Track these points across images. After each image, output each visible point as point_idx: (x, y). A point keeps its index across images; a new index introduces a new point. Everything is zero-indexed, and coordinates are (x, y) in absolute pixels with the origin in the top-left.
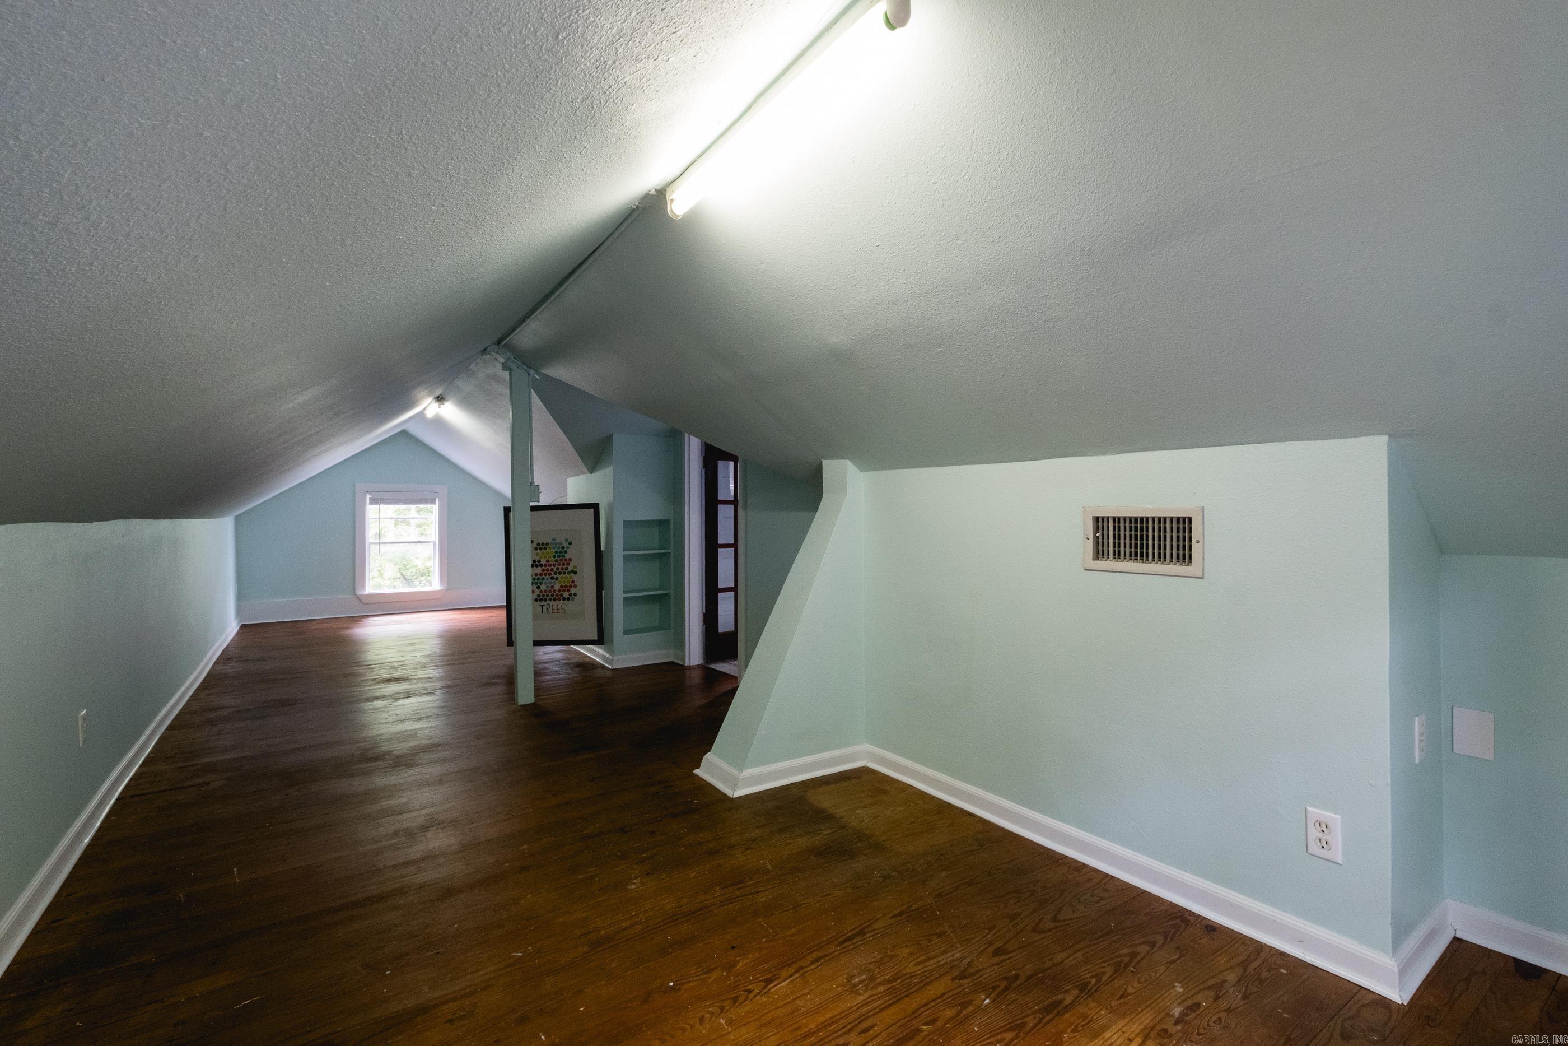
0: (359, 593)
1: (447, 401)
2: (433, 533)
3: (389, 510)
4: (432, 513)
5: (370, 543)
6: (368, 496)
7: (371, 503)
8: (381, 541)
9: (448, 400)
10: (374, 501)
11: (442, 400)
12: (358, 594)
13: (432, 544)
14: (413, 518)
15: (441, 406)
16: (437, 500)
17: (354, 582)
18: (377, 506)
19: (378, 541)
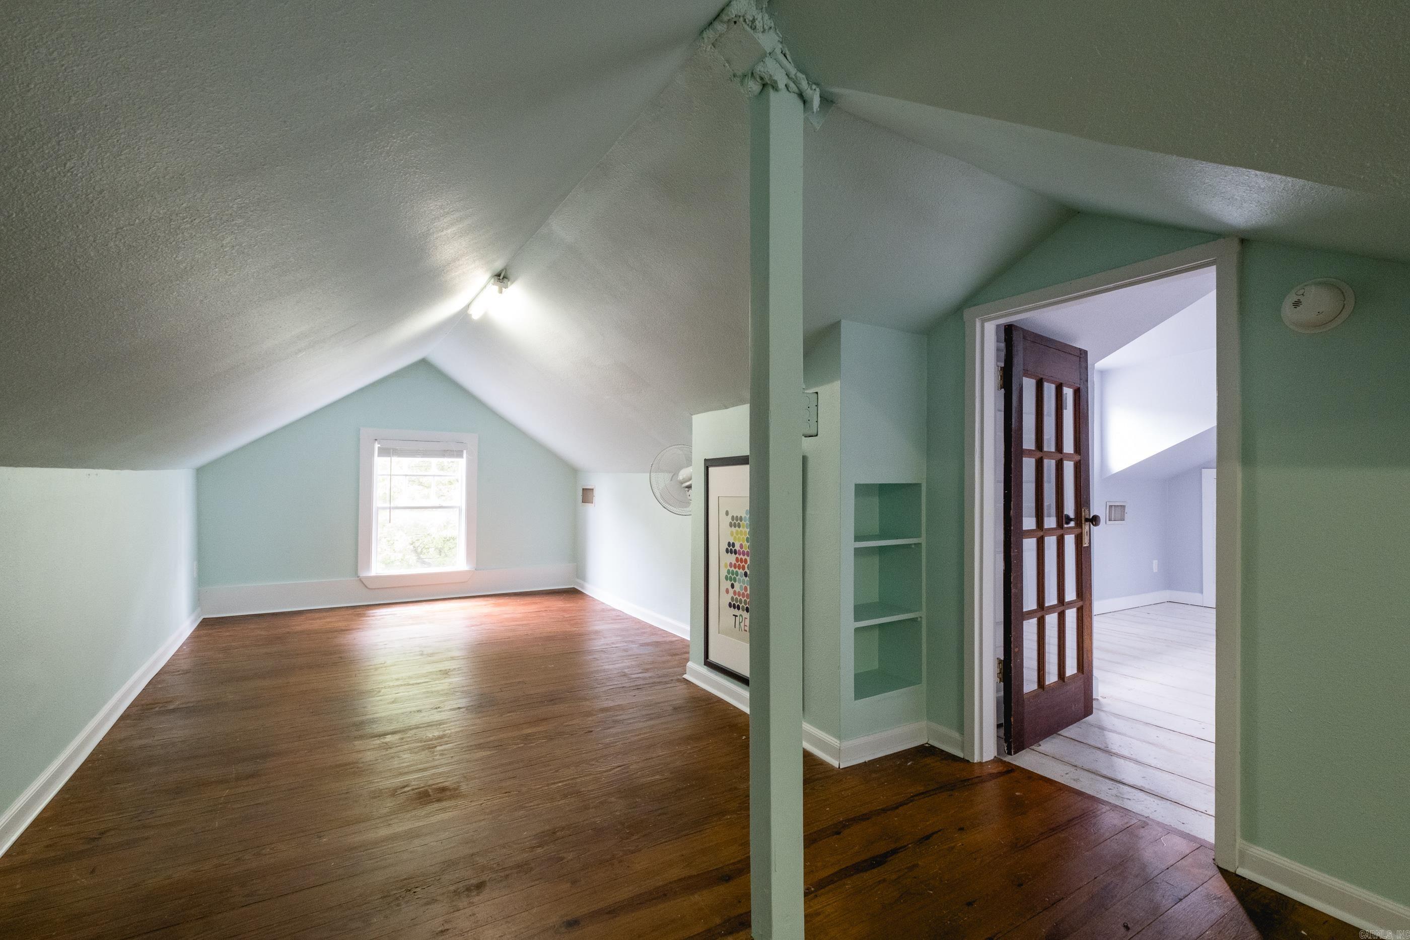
0: (363, 574)
1: (512, 283)
2: (458, 496)
3: (404, 464)
4: (459, 467)
5: (378, 508)
6: (377, 446)
7: (379, 455)
8: (392, 505)
9: (514, 281)
10: (385, 452)
11: (505, 280)
12: (361, 576)
13: (458, 510)
14: (434, 476)
15: (504, 289)
16: (465, 452)
17: (357, 562)
18: (389, 458)
19: (387, 505)
